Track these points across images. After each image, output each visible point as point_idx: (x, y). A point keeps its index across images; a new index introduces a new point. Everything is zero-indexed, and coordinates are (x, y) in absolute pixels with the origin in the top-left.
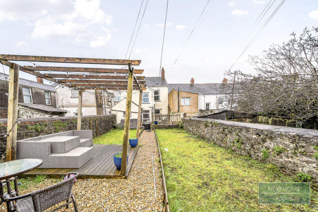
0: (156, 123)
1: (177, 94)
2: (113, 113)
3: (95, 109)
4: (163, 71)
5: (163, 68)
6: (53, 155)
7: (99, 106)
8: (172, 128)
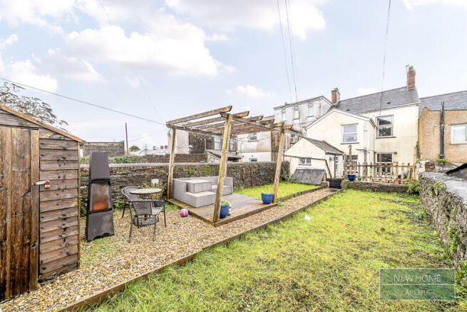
0: (352, 178)
1: (438, 117)
2: (287, 159)
3: (269, 154)
4: (411, 73)
5: (411, 68)
6: (188, 193)
7: (275, 150)
8: (389, 192)
